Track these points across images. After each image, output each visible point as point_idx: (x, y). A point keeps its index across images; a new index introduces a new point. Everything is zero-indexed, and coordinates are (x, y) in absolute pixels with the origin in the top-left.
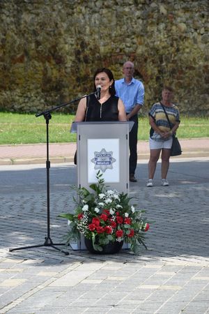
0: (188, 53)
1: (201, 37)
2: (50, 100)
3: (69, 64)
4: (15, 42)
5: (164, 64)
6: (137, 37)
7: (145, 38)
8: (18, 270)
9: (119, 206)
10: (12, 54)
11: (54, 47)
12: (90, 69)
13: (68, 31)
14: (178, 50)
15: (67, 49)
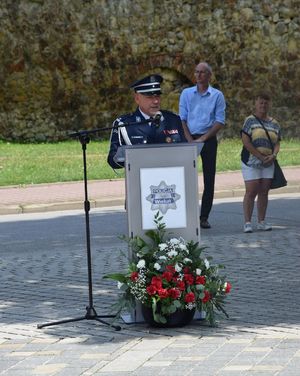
0: (256, 49)
1: (274, 27)
2: (64, 123)
3: (89, 71)
4: (11, 42)
5: (224, 66)
6: (184, 29)
7: (196, 30)
8: (54, 352)
9: (187, 260)
10: (7, 59)
11: (67, 47)
12: (118, 77)
13: (85, 24)
14: (242, 46)
15: (85, 49)
